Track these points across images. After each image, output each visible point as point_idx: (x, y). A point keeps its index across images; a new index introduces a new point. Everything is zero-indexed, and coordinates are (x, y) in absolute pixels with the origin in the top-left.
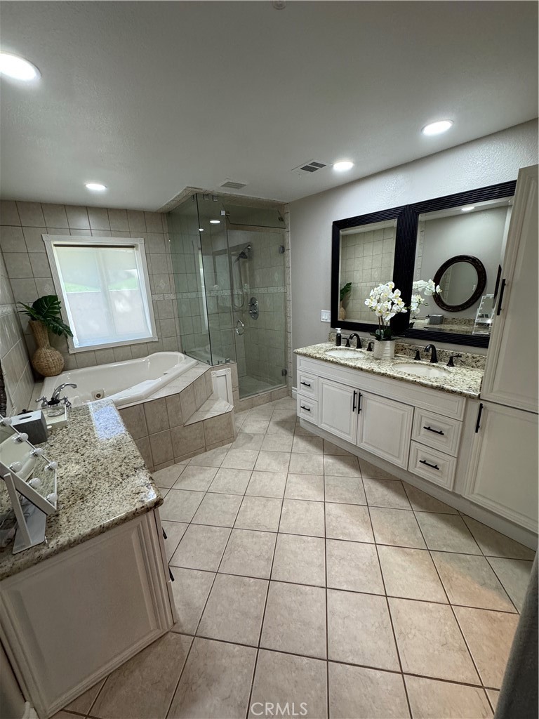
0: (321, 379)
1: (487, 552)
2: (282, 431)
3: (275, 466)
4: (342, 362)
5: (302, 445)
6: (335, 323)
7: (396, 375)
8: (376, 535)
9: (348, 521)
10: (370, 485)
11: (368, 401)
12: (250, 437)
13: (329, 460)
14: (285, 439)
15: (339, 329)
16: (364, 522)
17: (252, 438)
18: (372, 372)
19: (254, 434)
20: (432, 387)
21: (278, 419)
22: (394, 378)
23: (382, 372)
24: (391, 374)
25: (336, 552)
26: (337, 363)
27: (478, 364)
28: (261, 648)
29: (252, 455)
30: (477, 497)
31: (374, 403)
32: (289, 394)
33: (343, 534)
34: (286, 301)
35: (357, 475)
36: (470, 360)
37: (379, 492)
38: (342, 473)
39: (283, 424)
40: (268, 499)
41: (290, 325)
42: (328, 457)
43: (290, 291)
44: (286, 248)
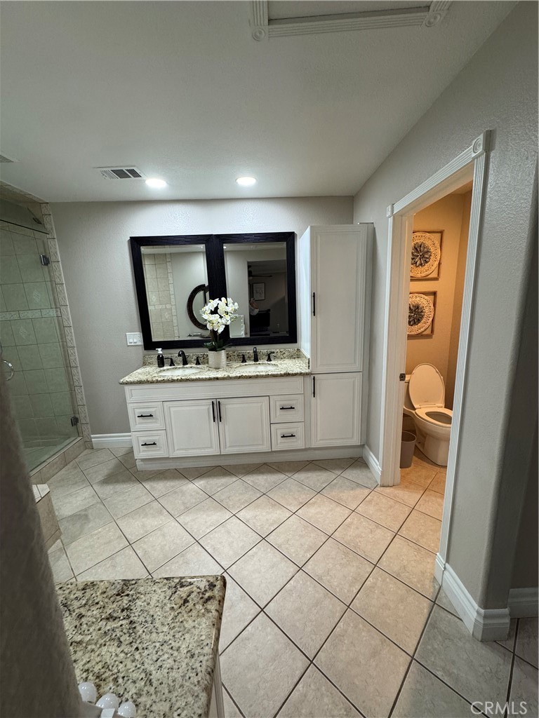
0: (165, 404)
1: (338, 472)
2: (120, 487)
3: (151, 522)
4: (194, 377)
5: (160, 487)
6: (149, 344)
7: (250, 374)
8: (288, 507)
9: (264, 514)
10: (250, 479)
11: (228, 406)
12: (82, 517)
13: (201, 483)
14: (133, 493)
15: (160, 349)
16: (273, 506)
17: (86, 516)
18: (229, 378)
19: (86, 510)
20: (281, 376)
21: (101, 478)
22: (250, 377)
23: (239, 375)
24: (247, 374)
25: (280, 541)
26: (187, 380)
27: (284, 355)
28: (313, 659)
29: (109, 531)
30: (321, 442)
31: (235, 406)
32: (88, 445)
33: (271, 525)
34: (62, 327)
35: (234, 479)
36: (279, 354)
37: (262, 480)
38: (223, 485)
39: (111, 479)
40: (181, 554)
41: (75, 357)
42: (196, 480)
43: (68, 313)
44: (52, 259)
